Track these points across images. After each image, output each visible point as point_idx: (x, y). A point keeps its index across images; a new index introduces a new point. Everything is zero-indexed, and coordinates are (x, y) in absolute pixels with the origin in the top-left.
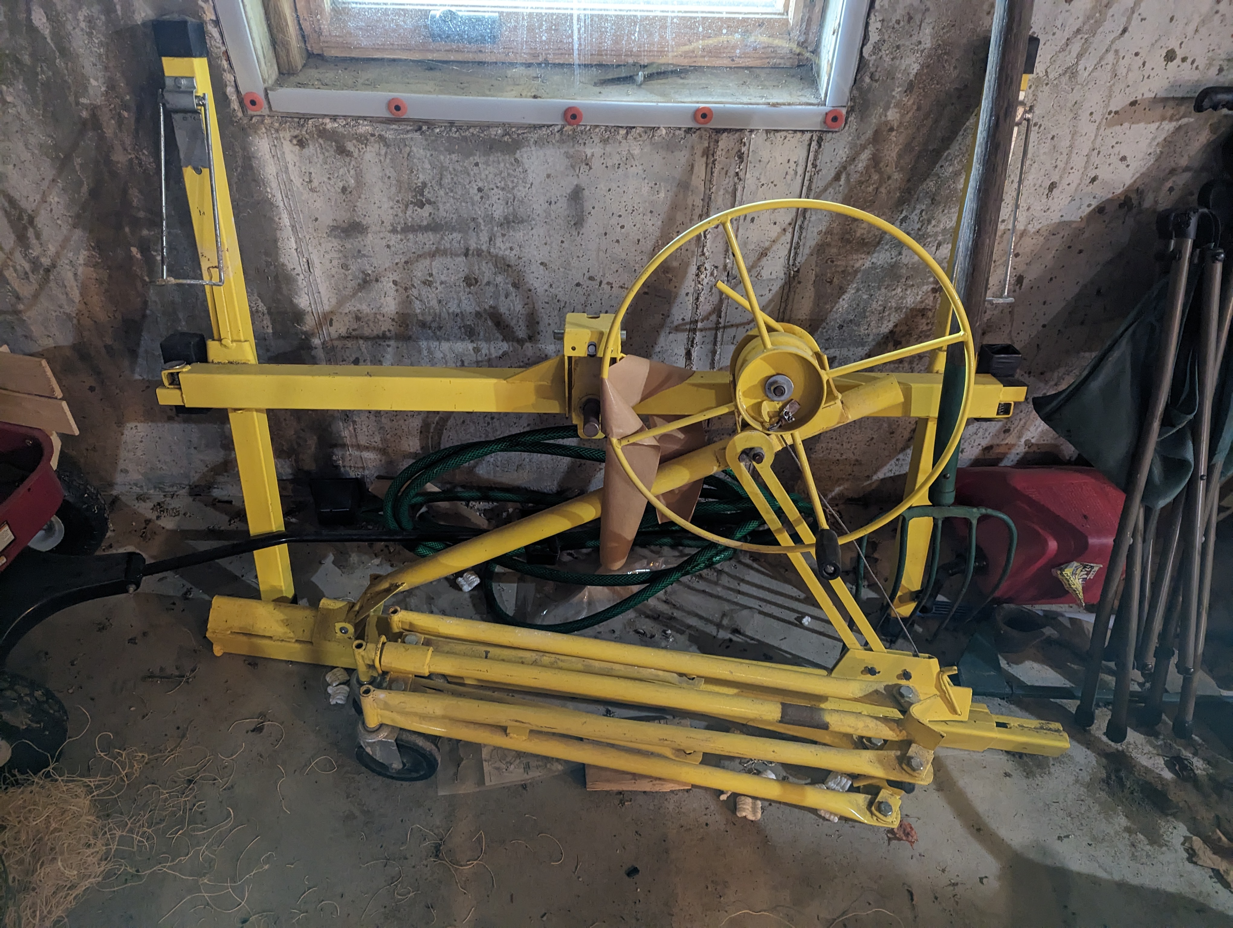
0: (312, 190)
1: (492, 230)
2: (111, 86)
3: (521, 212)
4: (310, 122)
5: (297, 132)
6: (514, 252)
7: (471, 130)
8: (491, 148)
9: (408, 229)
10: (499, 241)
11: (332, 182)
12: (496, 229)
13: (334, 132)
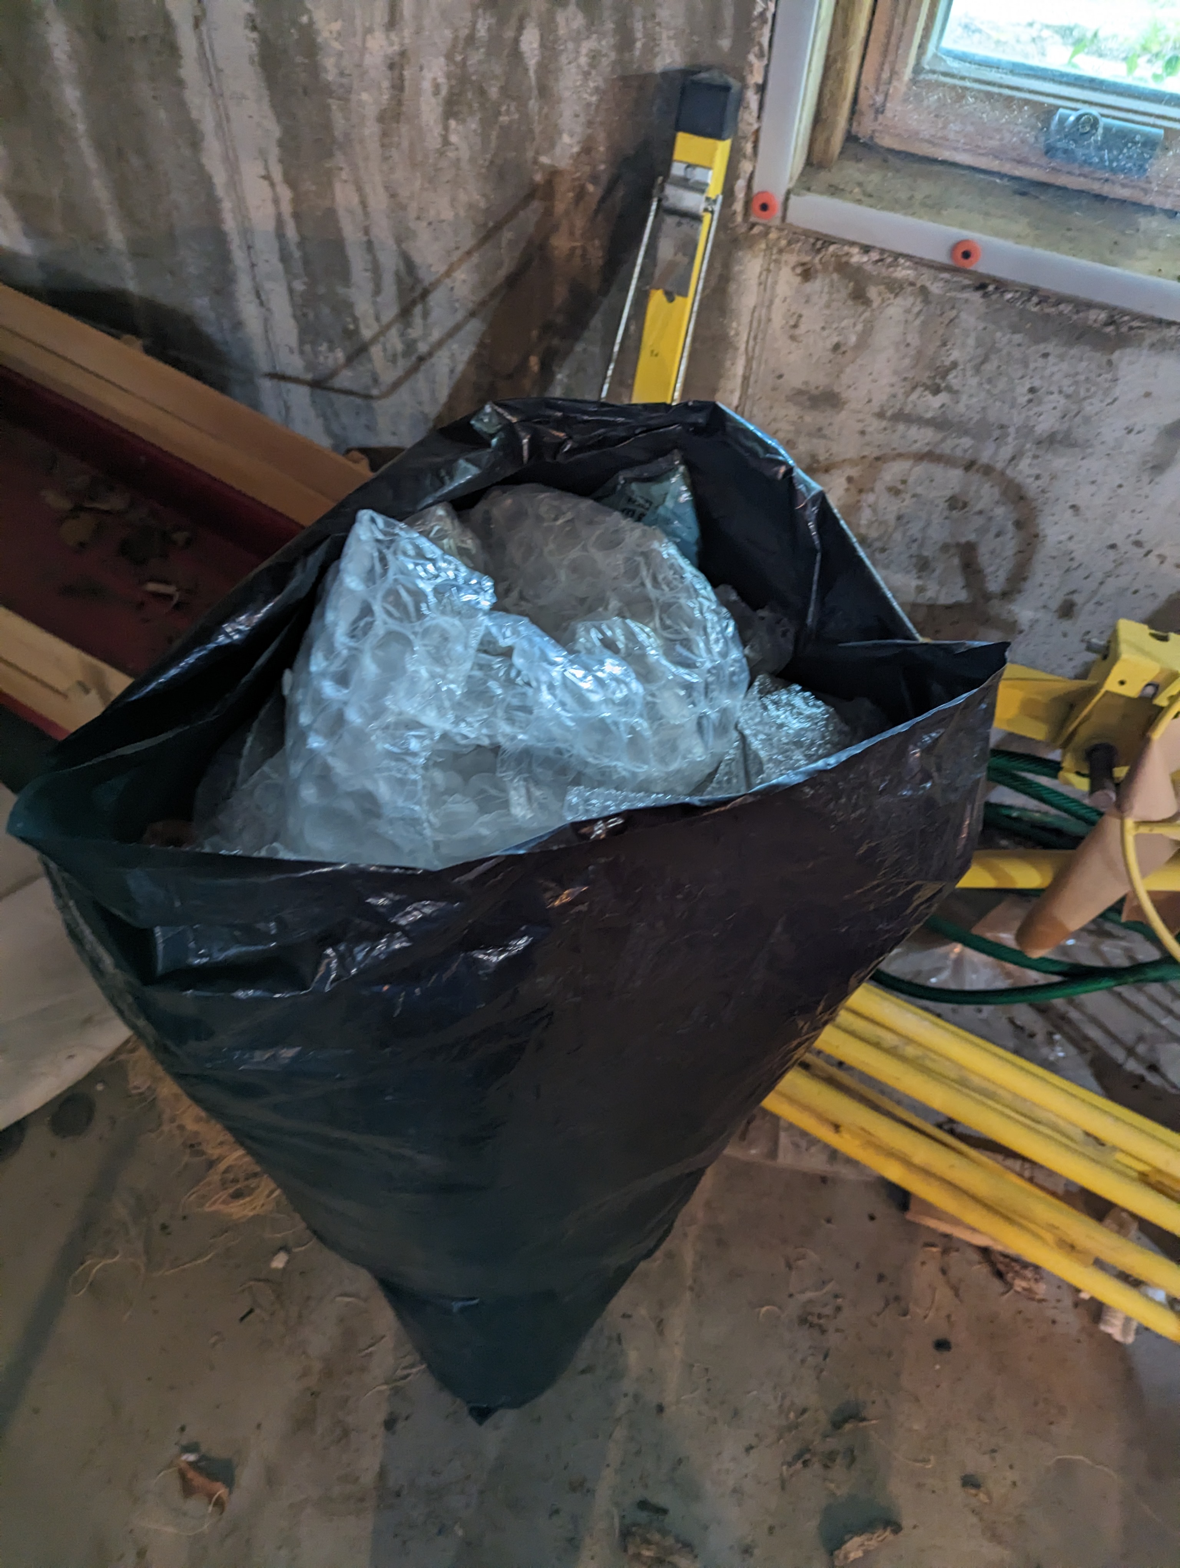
0: (793, 338)
1: (1024, 446)
2: (587, 149)
3: (1080, 433)
4: (832, 248)
5: (807, 259)
6: (1039, 483)
7: (1062, 307)
8: (1078, 339)
9: (902, 417)
10: (1024, 464)
11: (825, 333)
12: (1028, 446)
13: (859, 269)
